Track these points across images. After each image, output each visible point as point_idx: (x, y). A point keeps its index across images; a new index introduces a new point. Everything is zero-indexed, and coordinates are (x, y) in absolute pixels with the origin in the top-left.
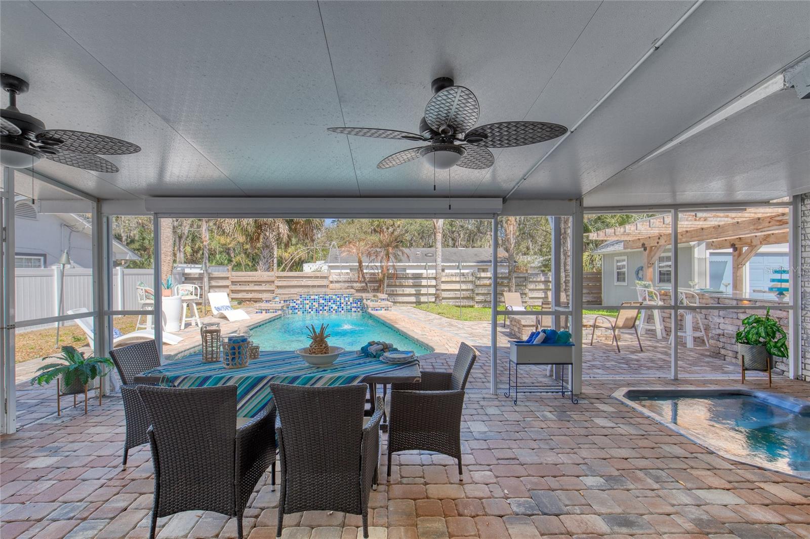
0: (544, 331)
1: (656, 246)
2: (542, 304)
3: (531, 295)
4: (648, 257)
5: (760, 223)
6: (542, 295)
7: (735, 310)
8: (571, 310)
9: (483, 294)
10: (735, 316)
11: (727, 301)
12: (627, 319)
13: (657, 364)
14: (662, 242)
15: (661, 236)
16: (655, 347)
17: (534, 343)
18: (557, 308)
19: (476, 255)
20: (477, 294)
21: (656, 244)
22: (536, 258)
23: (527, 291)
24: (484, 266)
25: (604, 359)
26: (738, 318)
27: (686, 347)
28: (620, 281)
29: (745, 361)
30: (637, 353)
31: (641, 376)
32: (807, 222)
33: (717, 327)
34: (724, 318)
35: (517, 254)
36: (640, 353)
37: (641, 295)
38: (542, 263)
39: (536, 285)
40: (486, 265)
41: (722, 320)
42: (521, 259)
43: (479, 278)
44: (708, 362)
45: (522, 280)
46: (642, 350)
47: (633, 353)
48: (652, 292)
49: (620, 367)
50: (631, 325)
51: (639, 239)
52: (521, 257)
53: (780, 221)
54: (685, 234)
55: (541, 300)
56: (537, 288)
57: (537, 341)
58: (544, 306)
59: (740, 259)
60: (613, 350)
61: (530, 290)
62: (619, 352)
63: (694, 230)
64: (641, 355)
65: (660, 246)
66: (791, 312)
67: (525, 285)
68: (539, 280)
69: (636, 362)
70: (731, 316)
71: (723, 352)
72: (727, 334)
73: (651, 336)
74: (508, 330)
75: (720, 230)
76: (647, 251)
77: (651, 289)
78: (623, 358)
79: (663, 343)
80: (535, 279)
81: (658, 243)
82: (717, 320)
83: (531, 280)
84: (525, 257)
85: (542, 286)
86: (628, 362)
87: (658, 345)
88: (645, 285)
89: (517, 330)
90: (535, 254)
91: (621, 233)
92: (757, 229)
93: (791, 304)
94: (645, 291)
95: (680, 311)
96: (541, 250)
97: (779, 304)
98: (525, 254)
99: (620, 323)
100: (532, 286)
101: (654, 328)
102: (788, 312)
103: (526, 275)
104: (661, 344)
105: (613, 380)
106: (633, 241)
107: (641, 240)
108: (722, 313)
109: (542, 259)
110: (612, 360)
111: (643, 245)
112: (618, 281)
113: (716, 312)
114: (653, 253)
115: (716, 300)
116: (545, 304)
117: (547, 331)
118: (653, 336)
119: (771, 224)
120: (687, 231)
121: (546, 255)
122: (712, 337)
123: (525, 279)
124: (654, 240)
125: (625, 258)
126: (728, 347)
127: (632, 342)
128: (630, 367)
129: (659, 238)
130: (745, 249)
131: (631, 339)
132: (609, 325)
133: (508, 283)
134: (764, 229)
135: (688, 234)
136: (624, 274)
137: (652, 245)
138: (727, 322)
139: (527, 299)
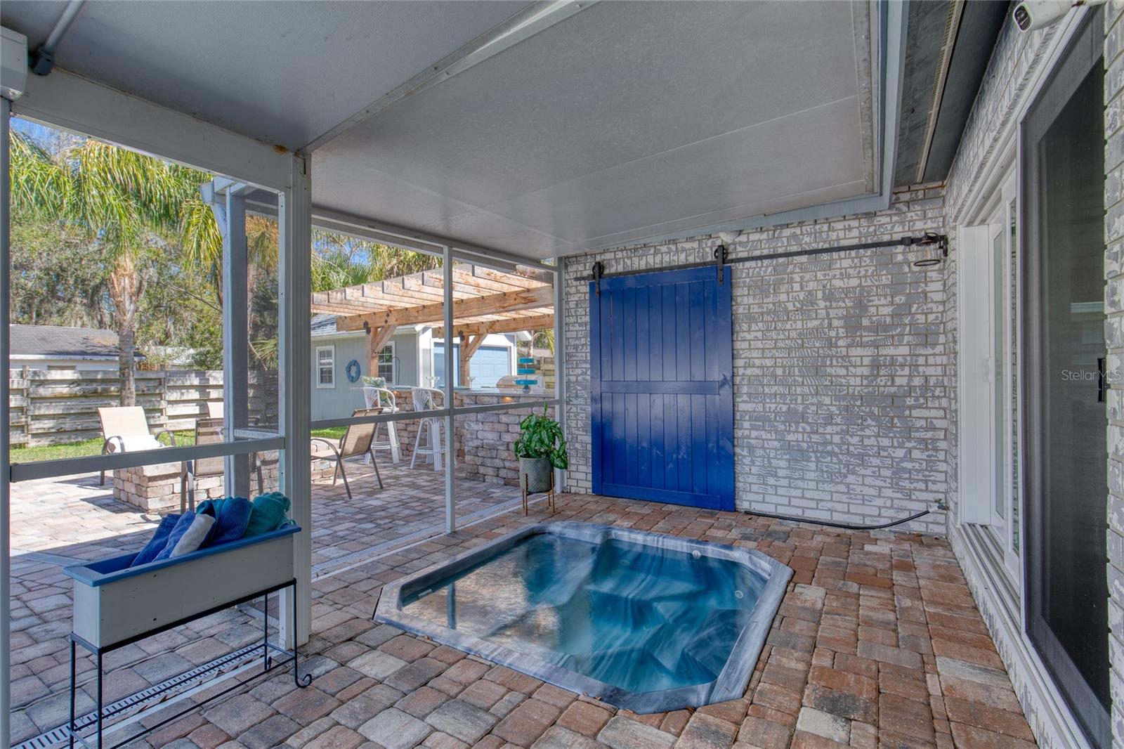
0: (209, 508)
1: (383, 327)
2: (198, 425)
3: (171, 411)
4: (372, 343)
5: (506, 299)
6: (195, 409)
7: (496, 412)
8: (282, 433)
9: (52, 417)
10: (495, 419)
11: (486, 399)
12: (360, 439)
13: (412, 508)
14: (392, 320)
15: (390, 311)
16: (397, 478)
17: (175, 554)
18: (241, 433)
19: (43, 339)
20: (37, 418)
21: (384, 324)
22: (183, 350)
23: (163, 404)
24: (63, 360)
25: (331, 520)
26: (499, 422)
27: (433, 470)
28: (326, 382)
29: (529, 482)
30: (376, 493)
31: (403, 540)
32: (570, 294)
33: (474, 437)
34: (482, 423)
35: (145, 342)
36: (380, 493)
37: (370, 399)
38: (193, 358)
39: (182, 394)
40: (71, 360)
41: (480, 426)
42: (153, 351)
43: (43, 383)
44: (470, 489)
45: (151, 384)
46: (382, 488)
47: (371, 494)
48: (385, 393)
49: (363, 531)
50: (364, 448)
51: (360, 316)
52: (153, 348)
53: (525, 298)
54: (422, 310)
55: (193, 420)
56: (185, 397)
57: (182, 545)
58: (202, 430)
59: (468, 350)
60: (338, 497)
61: (170, 402)
62: (350, 497)
63: (433, 305)
64: (384, 495)
65: (389, 326)
66: (557, 407)
67: (160, 394)
68: (188, 383)
69: (383, 513)
70: (491, 420)
71: (482, 470)
72: (487, 444)
73: (384, 460)
74: (110, 492)
75: (463, 306)
76: (371, 333)
77: (384, 389)
78: (361, 511)
79: (403, 468)
80: (179, 383)
81: (386, 322)
82: (475, 427)
83: (172, 384)
84: (162, 348)
85: (195, 395)
86: (370, 515)
87: (398, 473)
88: (376, 382)
89: (133, 490)
90: (181, 343)
91: (338, 301)
92: (503, 308)
93: (557, 397)
94: (376, 391)
95: (458, 417)
96: (192, 338)
97: (544, 398)
98: (161, 343)
99: (350, 446)
100: (174, 396)
101: (388, 447)
102: (554, 408)
103: (162, 375)
104: (401, 470)
105: (362, 568)
106: (351, 318)
107: (363, 317)
108: (480, 416)
109: (192, 351)
110: (344, 518)
111: (366, 324)
112: (322, 382)
113: (473, 416)
114: (379, 337)
115: (473, 398)
116: (206, 425)
117: (216, 508)
118: (387, 460)
119: (516, 302)
120: (424, 306)
121: (201, 345)
122: (469, 451)
123: (160, 382)
124: (380, 317)
125: (332, 348)
126: (488, 462)
127: (361, 474)
128: (378, 526)
129: (388, 315)
130: (471, 338)
131: (358, 469)
132: (331, 453)
133: (120, 390)
134: (510, 308)
135: (426, 310)
136: (330, 372)
137: (378, 325)
138: (486, 428)
139: (163, 420)
